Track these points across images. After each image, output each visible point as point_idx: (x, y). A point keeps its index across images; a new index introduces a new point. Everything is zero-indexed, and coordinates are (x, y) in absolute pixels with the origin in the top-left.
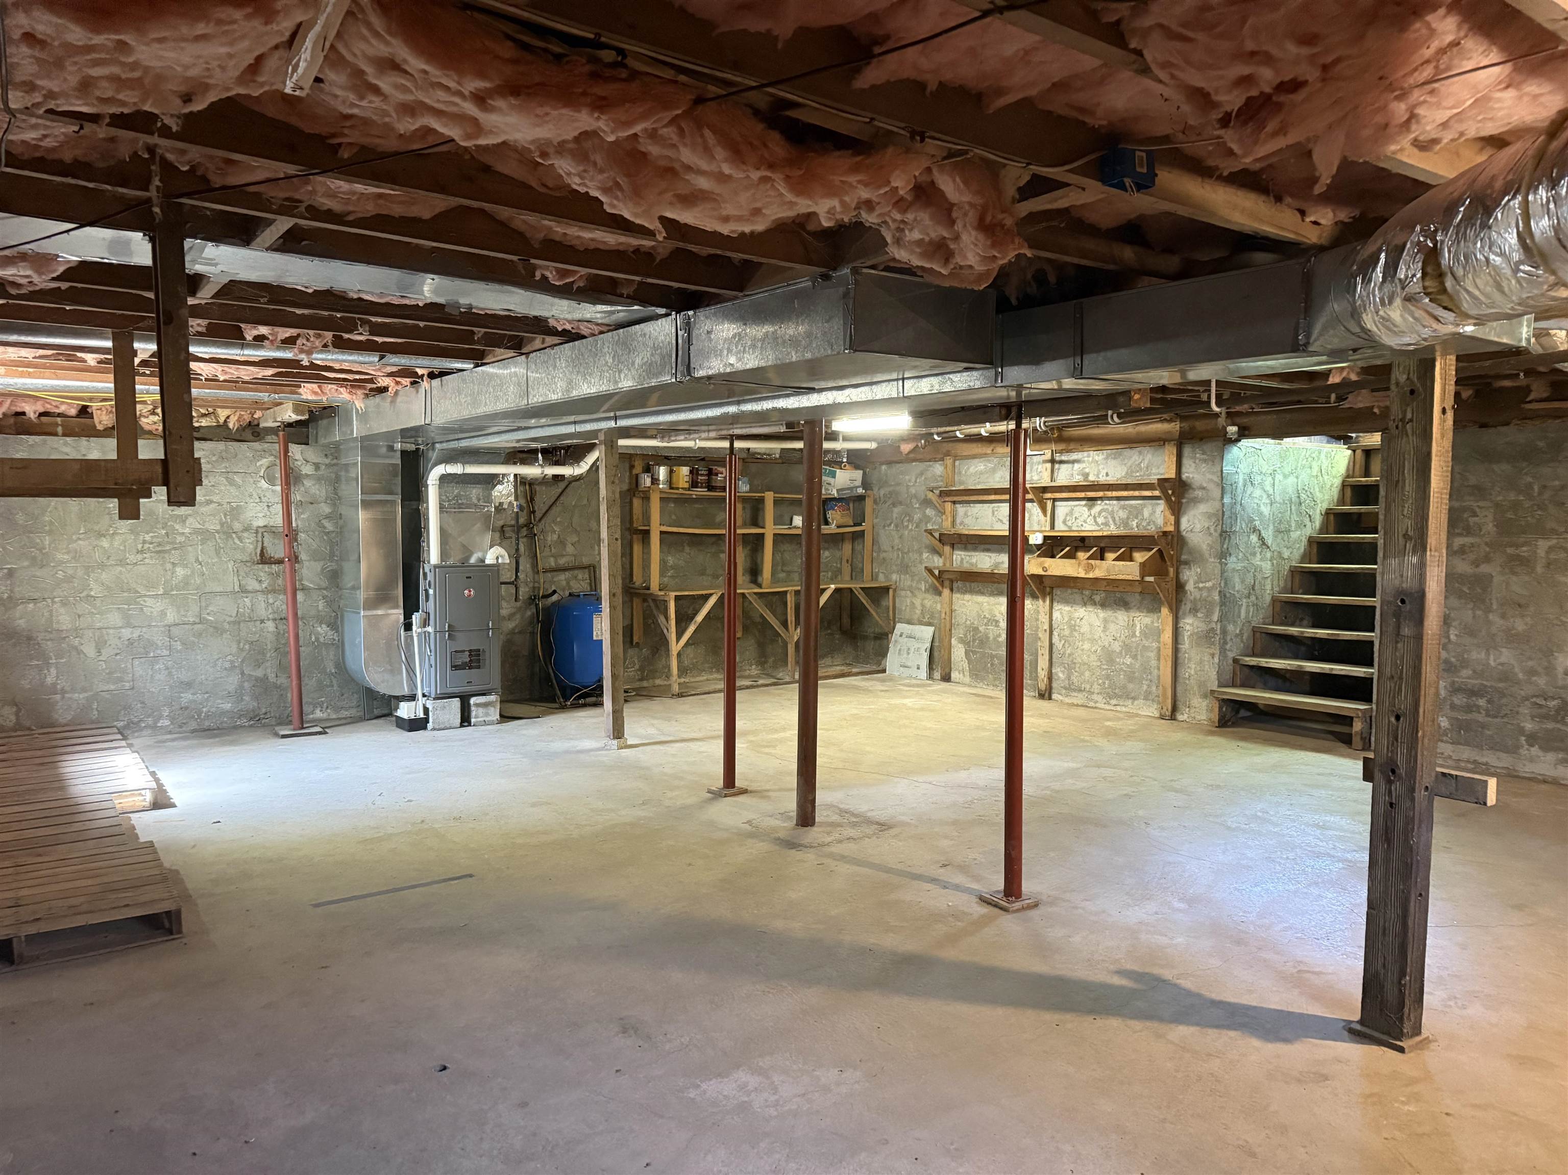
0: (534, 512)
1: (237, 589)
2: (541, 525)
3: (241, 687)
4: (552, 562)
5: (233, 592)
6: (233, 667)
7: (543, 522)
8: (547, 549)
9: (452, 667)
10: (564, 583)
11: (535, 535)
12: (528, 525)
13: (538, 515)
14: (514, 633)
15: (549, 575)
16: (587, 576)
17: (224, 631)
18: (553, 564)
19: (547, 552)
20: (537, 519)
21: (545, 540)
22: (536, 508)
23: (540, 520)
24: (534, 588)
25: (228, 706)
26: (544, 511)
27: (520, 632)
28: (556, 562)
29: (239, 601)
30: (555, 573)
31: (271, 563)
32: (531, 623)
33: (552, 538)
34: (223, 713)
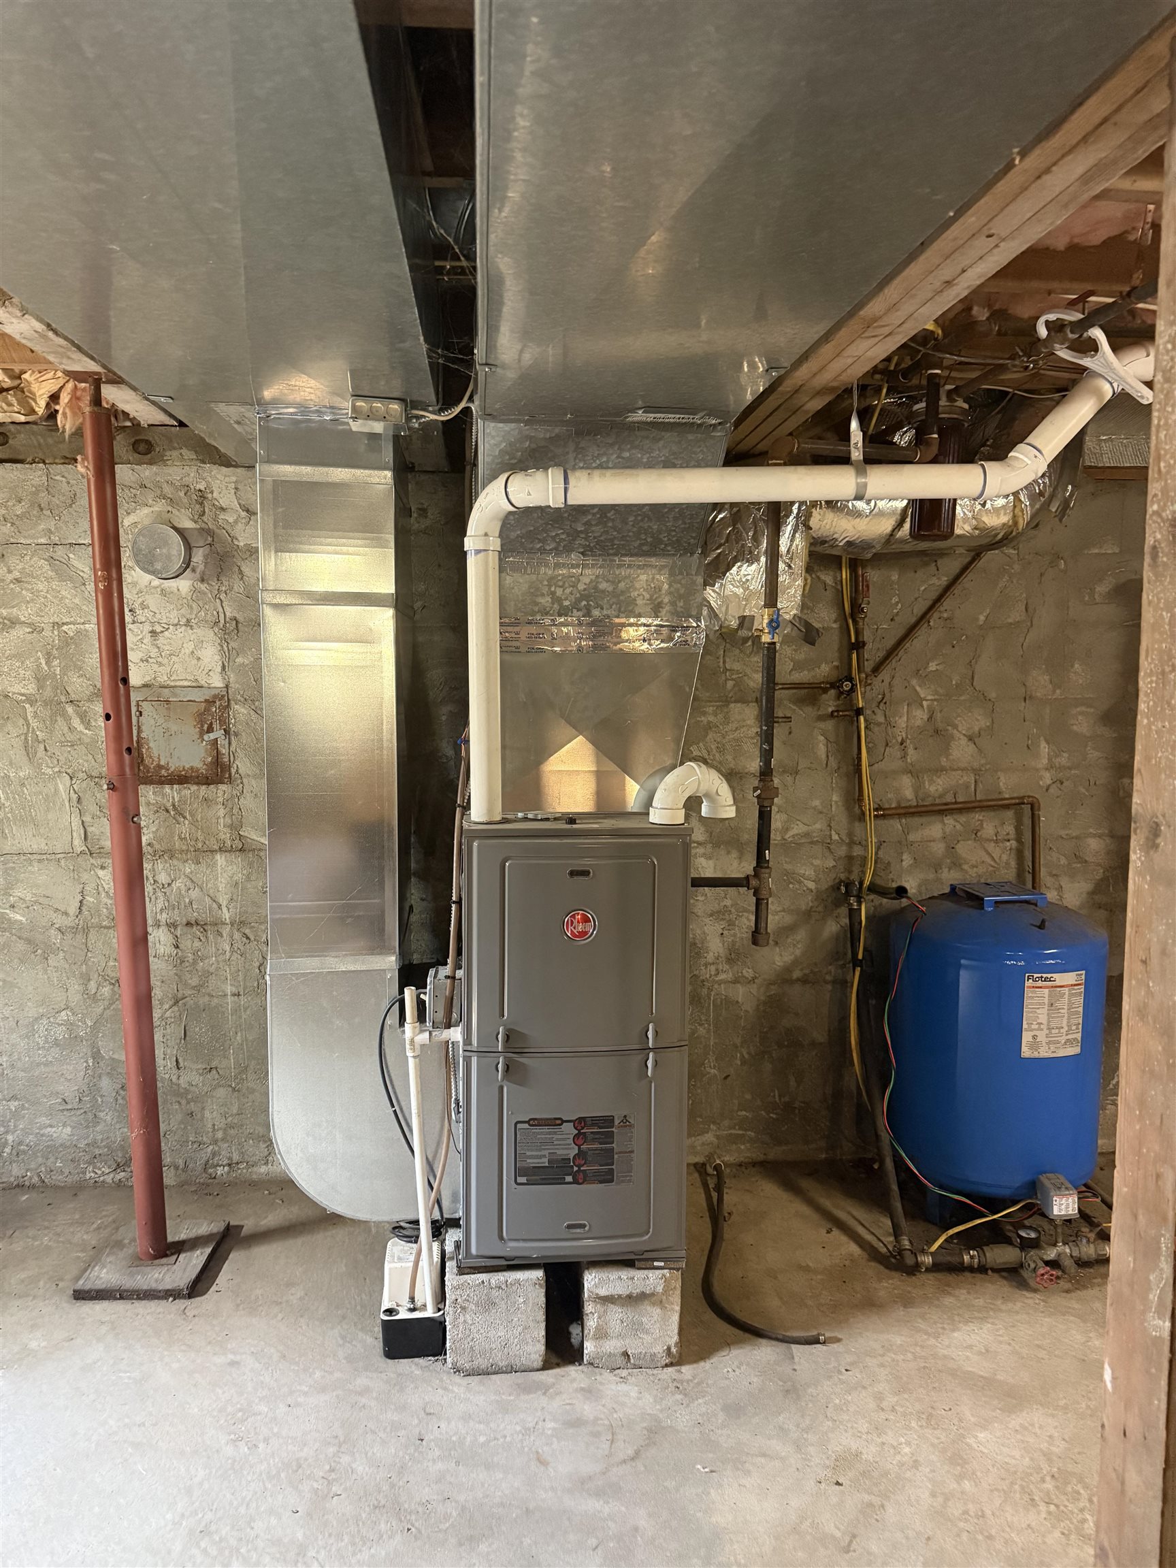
0: (859, 646)
1: (79, 845)
2: (880, 683)
3: (93, 1089)
4: (906, 789)
5: (70, 854)
6: (74, 1039)
7: (885, 674)
8: (895, 751)
9: (519, 1172)
10: (939, 848)
11: (859, 712)
12: (842, 684)
13: (873, 652)
14: (791, 982)
15: (896, 825)
16: (1010, 829)
17: (48, 951)
18: (909, 794)
19: (891, 761)
20: (868, 666)
21: (889, 724)
22: (867, 636)
23: (876, 670)
24: (850, 858)
25: (62, 1132)
26: (890, 643)
27: (804, 981)
28: (917, 789)
29: (85, 876)
30: (917, 820)
31: (162, 782)
32: (836, 956)
33: (911, 719)
34: (52, 1149)
